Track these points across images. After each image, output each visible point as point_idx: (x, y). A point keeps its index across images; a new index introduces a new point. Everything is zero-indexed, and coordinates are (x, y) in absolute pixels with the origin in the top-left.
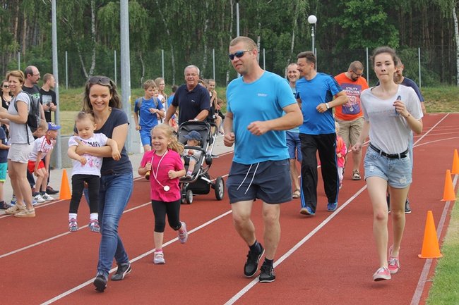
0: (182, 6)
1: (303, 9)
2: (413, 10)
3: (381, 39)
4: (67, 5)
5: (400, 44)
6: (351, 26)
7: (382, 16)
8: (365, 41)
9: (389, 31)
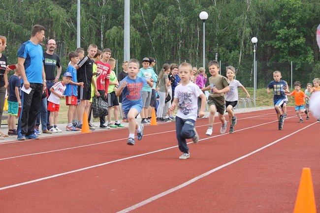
0: (164, 30)
1: (248, 34)
3: (301, 56)
4: (84, 27)
5: (314, 60)
6: (281, 47)
7: (302, 40)
8: (290, 58)
9: (307, 51)
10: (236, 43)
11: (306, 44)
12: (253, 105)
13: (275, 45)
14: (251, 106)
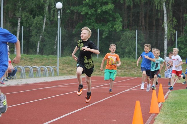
2: (134, 4)
3: (109, 23)
5: (123, 27)
6: (87, 13)
7: (110, 6)
8: (97, 25)
9: (115, 18)
10: (40, 8)
11: (115, 11)
12: (56, 74)
13: (82, 11)
14: (54, 75)
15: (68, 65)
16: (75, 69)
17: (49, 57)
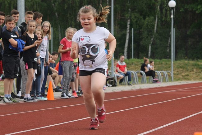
13: (197, 10)
14: (168, 80)
15: (184, 69)
16: (191, 74)
17: (161, 61)
